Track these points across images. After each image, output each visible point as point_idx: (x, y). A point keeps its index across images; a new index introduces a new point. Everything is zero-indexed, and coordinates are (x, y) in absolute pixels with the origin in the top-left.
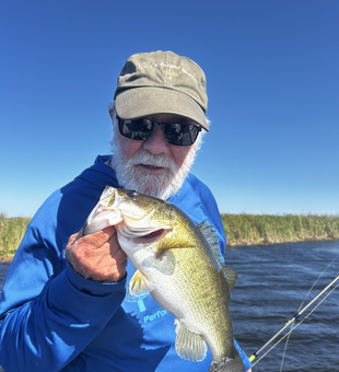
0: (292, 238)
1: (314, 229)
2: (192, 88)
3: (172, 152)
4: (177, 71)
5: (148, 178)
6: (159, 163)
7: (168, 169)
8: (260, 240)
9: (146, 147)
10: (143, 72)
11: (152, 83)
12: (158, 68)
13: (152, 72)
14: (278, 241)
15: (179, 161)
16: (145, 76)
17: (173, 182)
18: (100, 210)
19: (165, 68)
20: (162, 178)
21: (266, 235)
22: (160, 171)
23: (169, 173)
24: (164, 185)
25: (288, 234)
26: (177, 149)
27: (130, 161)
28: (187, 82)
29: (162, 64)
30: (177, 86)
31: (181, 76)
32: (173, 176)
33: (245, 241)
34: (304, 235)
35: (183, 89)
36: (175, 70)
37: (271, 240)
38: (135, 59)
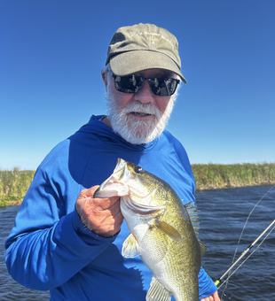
0: (251, 183)
1: (269, 175)
2: (170, 50)
3: (156, 101)
4: (159, 37)
5: (139, 123)
6: (148, 110)
7: (154, 116)
8: (224, 185)
9: (136, 98)
10: (131, 39)
11: (139, 48)
12: (143, 35)
13: (139, 39)
14: (239, 185)
15: (162, 108)
16: (133, 42)
17: (158, 125)
18: (112, 181)
19: (148, 36)
20: (149, 123)
21: (228, 181)
22: (147, 118)
23: (155, 118)
24: (151, 129)
25: (247, 180)
26: (160, 99)
27: (124, 110)
28: (166, 45)
29: (146, 33)
30: (159, 49)
31: (161, 41)
32: (158, 121)
33: (212, 185)
34: (260, 180)
35: (164, 51)
36: (156, 37)
37: (232, 184)
38: (123, 30)
